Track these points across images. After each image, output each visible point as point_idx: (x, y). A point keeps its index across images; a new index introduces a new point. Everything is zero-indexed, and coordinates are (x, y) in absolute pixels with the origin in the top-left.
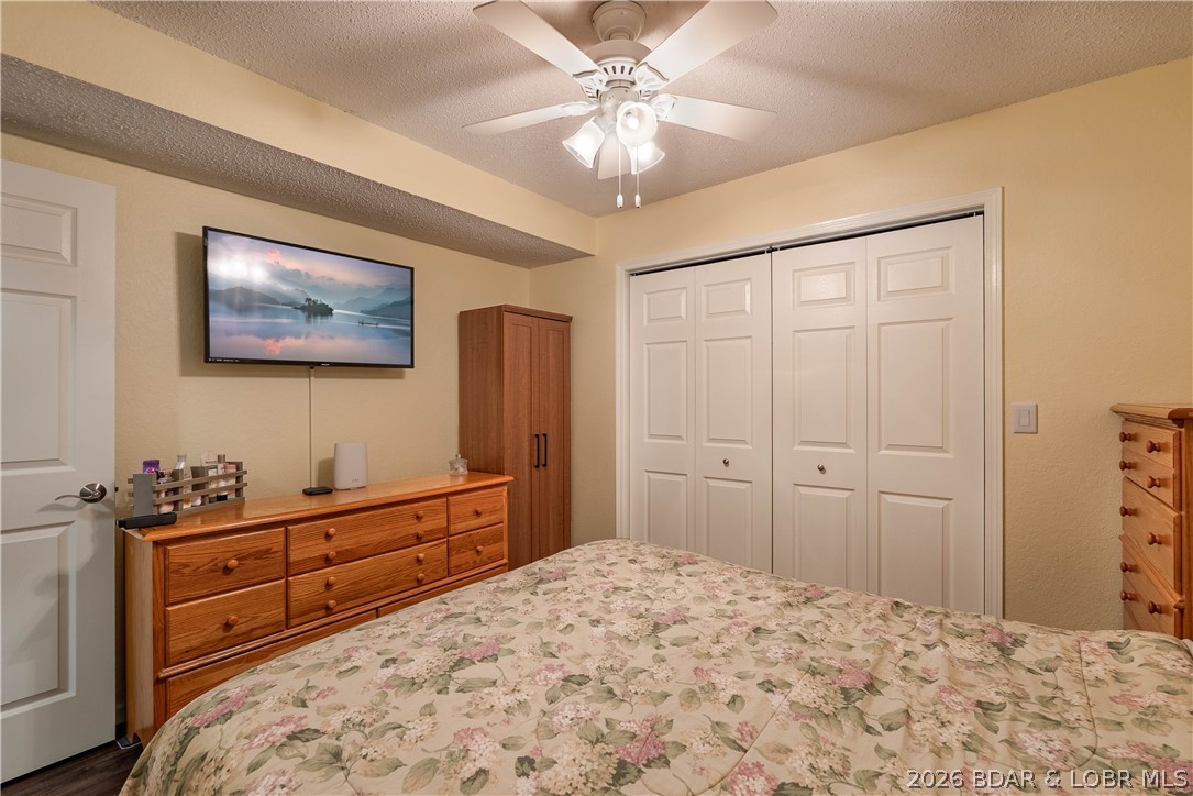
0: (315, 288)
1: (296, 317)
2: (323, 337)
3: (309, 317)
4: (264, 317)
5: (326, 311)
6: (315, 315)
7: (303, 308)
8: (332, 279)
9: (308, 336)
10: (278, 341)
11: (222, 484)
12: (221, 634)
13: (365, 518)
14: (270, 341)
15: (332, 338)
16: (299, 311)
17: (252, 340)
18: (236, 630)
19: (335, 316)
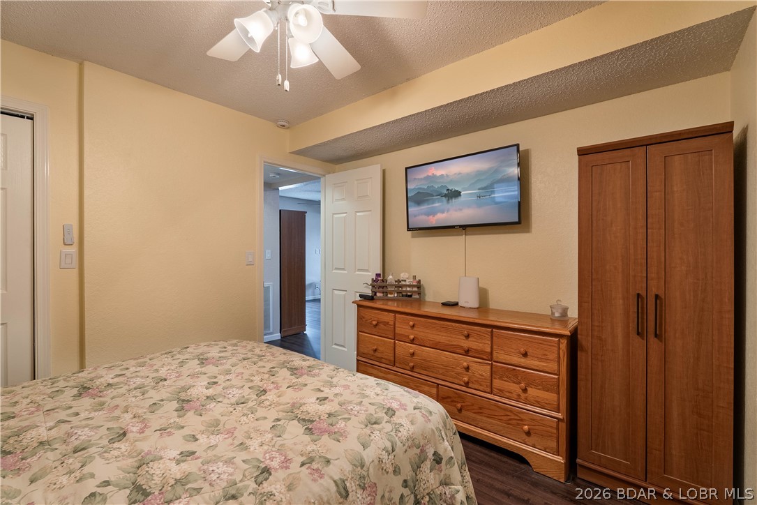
0: (451, 182)
1: (442, 202)
2: (456, 211)
3: (448, 200)
4: (428, 205)
5: (457, 194)
6: (451, 198)
7: (445, 196)
8: (460, 173)
9: (448, 211)
10: (434, 216)
11: (408, 289)
12: (372, 353)
13: (431, 323)
14: (431, 217)
15: (461, 210)
16: (444, 198)
17: (423, 217)
18: (377, 354)
19: (462, 196)
